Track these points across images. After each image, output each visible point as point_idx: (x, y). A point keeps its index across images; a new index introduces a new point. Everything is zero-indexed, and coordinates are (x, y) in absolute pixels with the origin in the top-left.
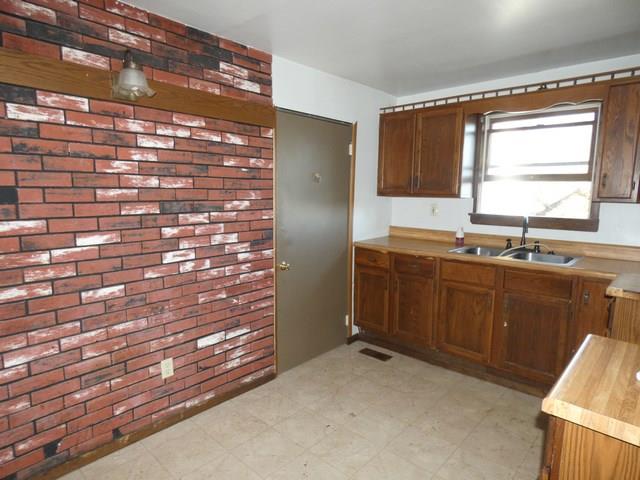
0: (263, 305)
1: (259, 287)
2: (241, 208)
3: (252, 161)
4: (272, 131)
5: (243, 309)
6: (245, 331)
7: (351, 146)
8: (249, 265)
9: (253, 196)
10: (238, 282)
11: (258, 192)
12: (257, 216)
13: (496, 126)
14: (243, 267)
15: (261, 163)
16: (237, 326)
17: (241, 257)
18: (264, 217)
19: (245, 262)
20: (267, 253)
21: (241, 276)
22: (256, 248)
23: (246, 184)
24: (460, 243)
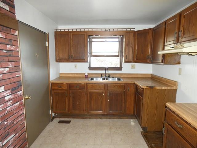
0: (20, 119)
1: (17, 111)
2: (4, 72)
3: (8, 46)
4: (17, 32)
5: (10, 125)
6: (12, 136)
7: (47, 43)
8: (12, 101)
9: (11, 65)
10: (6, 112)
11: (13, 63)
12: (14, 75)
13: (93, 40)
14: (9, 103)
15: (13, 48)
16: (8, 135)
17: (7, 98)
18: (17, 76)
19: (9, 100)
20: (20, 93)
21: (8, 109)
22: (14, 91)
23: (6, 59)
24: (86, 77)
